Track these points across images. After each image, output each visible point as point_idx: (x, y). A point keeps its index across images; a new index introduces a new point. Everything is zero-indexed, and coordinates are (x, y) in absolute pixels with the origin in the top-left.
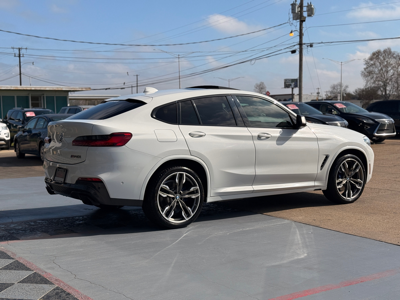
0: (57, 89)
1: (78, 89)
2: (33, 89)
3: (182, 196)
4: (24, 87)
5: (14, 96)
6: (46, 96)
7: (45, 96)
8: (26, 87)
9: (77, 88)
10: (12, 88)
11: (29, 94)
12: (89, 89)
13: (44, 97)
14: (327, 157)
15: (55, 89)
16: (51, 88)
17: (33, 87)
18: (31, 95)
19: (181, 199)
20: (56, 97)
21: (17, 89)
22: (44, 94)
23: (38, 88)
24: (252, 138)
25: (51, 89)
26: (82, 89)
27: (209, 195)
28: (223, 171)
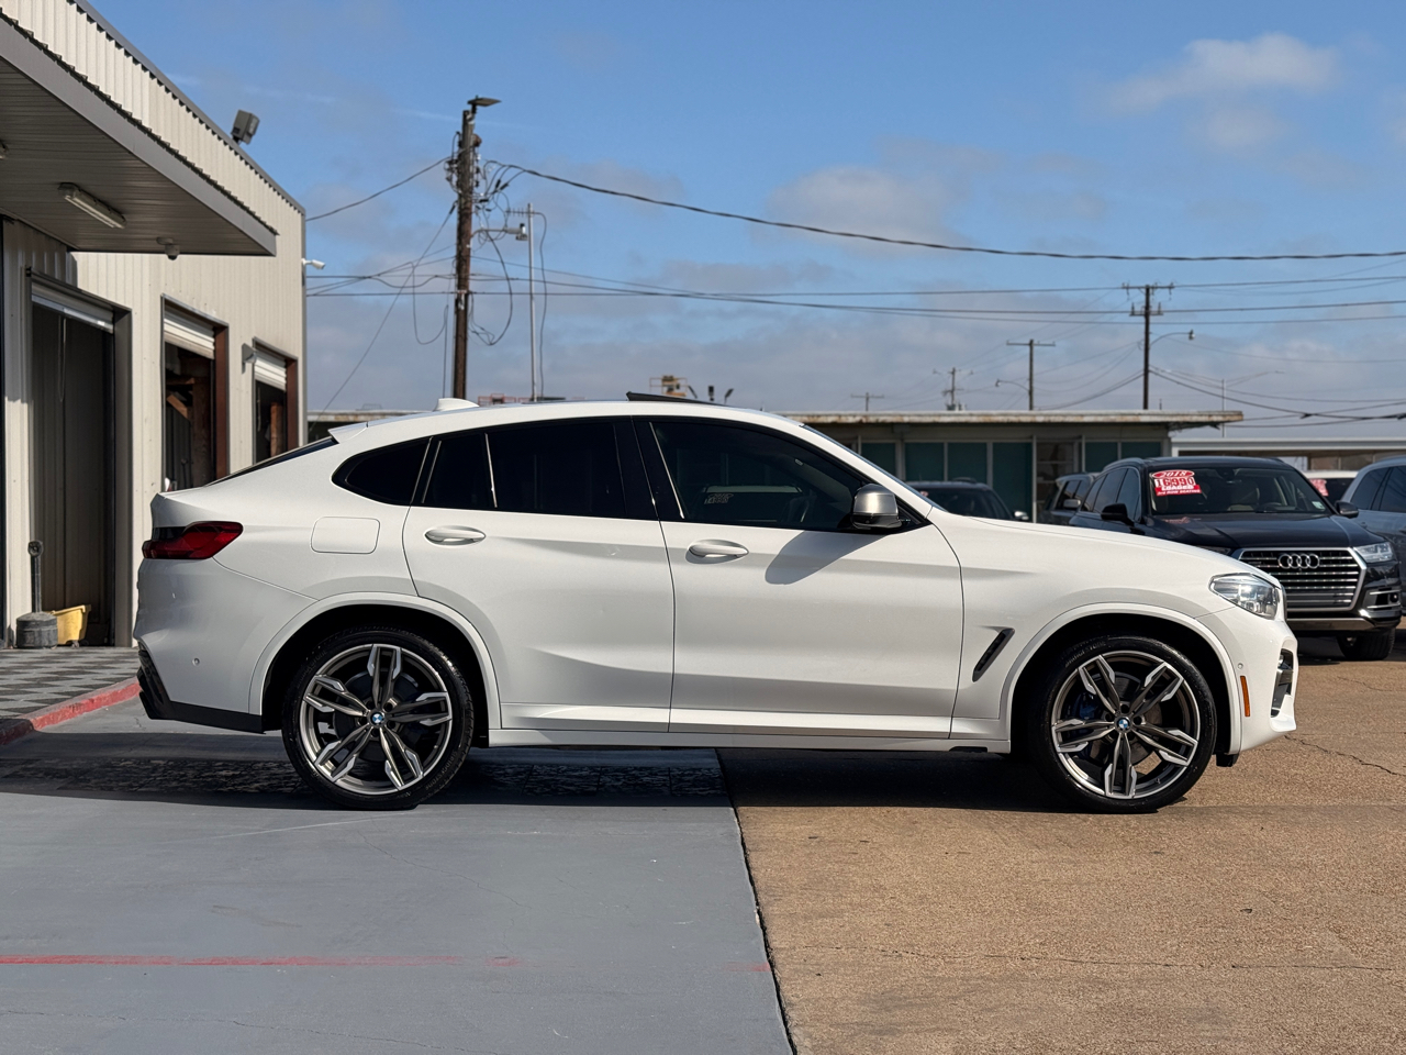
0: (1118, 419)
1: (1195, 419)
2: (1040, 419)
3: (393, 716)
4: (1011, 415)
5: (985, 444)
6: (1087, 444)
7: (1084, 442)
8: (1016, 415)
9: (1192, 415)
10: (974, 419)
11: (1031, 437)
12: (1236, 418)
13: (1080, 445)
14: (1004, 636)
15: (1113, 419)
16: (1101, 415)
17: (1041, 415)
18: (1038, 439)
19: (391, 725)
20: (1123, 444)
21: (987, 419)
22: (1080, 437)
23: (1056, 415)
24: (668, 554)
25: (1100, 419)
26: (1210, 416)
27: (493, 722)
28: (542, 652)
